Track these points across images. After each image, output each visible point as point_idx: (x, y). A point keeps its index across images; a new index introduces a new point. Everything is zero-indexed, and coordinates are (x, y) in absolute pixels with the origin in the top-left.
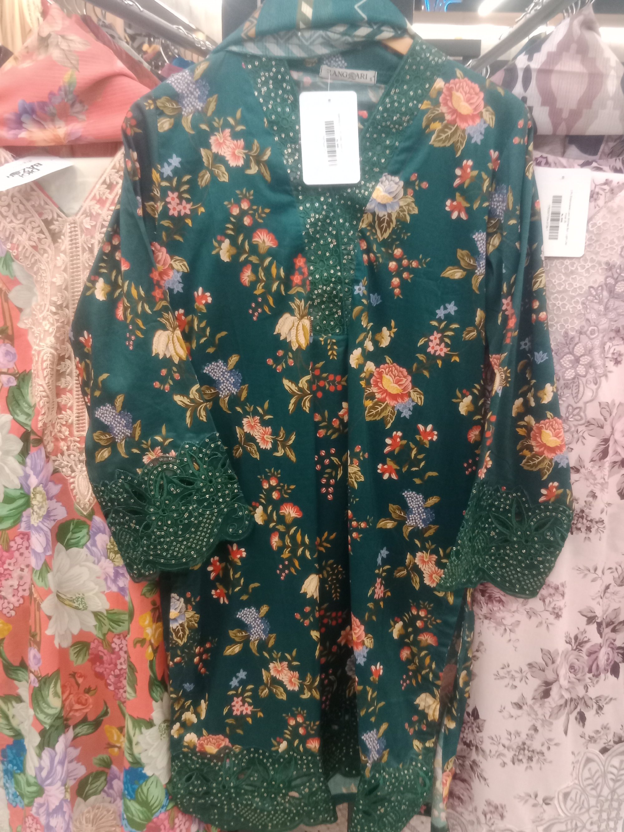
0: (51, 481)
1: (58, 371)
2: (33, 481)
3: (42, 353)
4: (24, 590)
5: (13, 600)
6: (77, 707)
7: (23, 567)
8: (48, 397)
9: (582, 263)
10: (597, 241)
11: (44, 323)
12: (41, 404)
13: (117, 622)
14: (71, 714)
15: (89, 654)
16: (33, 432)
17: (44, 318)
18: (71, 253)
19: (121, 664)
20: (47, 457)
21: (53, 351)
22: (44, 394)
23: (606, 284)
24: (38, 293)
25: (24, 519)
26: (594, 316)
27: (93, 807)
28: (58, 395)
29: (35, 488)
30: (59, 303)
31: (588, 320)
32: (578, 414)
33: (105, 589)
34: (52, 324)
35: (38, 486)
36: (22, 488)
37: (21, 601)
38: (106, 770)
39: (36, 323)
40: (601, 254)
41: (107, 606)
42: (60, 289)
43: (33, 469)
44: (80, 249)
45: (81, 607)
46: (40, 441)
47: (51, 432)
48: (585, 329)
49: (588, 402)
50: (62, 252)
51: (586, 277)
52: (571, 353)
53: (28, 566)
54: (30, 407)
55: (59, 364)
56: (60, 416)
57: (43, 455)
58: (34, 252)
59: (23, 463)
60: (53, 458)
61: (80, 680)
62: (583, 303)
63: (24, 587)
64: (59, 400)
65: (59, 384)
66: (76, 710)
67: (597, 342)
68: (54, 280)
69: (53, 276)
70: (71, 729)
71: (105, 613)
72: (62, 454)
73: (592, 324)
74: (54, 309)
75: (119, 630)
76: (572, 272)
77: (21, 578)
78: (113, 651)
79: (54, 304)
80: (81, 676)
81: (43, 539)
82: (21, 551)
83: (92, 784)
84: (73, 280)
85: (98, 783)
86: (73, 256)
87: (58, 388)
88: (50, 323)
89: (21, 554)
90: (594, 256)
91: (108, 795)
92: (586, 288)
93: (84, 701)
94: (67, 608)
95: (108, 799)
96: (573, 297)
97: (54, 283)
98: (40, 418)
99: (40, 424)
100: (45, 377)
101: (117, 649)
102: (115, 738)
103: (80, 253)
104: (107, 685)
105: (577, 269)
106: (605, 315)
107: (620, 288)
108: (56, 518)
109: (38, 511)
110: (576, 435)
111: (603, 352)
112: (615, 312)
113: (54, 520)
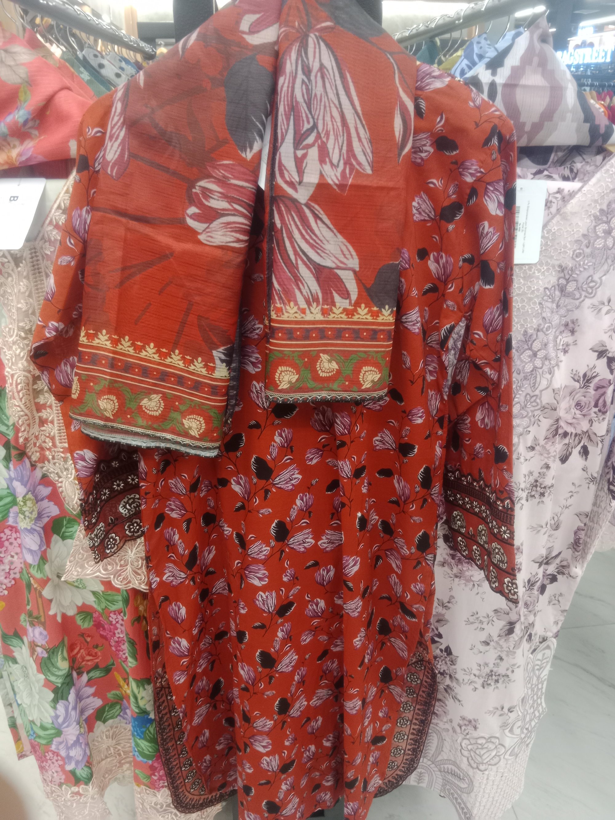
0: (40, 485)
1: (34, 390)
3: (16, 376)
6: (88, 658)
8: (26, 415)
9: (539, 267)
10: (552, 246)
11: (14, 348)
12: (21, 423)
13: (111, 602)
15: (93, 621)
17: (14, 343)
18: (35, 278)
20: (33, 466)
21: (26, 374)
22: (22, 413)
23: (558, 285)
26: (549, 314)
28: (38, 411)
29: (24, 497)
31: (544, 318)
32: (535, 401)
35: (26, 494)
39: (7, 345)
40: (555, 258)
42: (26, 314)
45: (81, 586)
47: (35, 444)
48: (542, 327)
49: (543, 390)
50: (24, 278)
51: (542, 280)
56: (43, 429)
57: (28, 465)
60: (39, 465)
61: (88, 639)
62: (540, 304)
64: (40, 414)
65: (37, 401)
67: (551, 337)
68: (20, 305)
69: (19, 302)
71: (101, 593)
72: (49, 461)
73: (547, 321)
74: (23, 334)
76: (530, 276)
78: (111, 622)
79: (22, 329)
81: (36, 538)
85: (114, 711)
86: (37, 282)
87: (37, 405)
88: (20, 347)
90: (549, 260)
91: (124, 718)
92: (542, 290)
93: (94, 654)
94: (70, 586)
95: (125, 721)
96: (531, 299)
97: (20, 309)
98: (20, 435)
100: (21, 398)
103: (44, 278)
105: (534, 273)
106: (557, 312)
107: (571, 287)
108: (49, 514)
109: (30, 515)
110: (533, 419)
111: (556, 345)
112: (565, 309)
113: (48, 517)
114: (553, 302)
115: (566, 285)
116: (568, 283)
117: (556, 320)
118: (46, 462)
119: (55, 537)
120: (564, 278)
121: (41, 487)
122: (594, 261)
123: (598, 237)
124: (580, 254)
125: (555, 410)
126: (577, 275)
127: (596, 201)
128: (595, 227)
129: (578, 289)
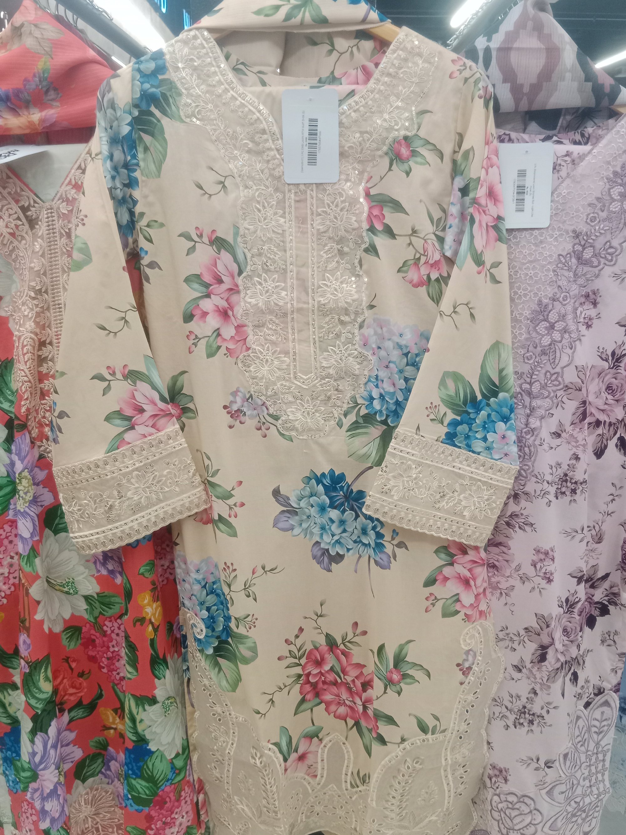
0: (36, 467)
1: (39, 356)
2: (19, 466)
3: (22, 338)
4: (15, 578)
5: (5, 588)
6: (71, 691)
7: (12, 554)
8: (30, 381)
9: (551, 232)
10: (563, 210)
11: (23, 308)
12: (24, 390)
13: (109, 605)
14: (66, 697)
15: (81, 639)
16: (17, 417)
17: (23, 304)
18: (49, 238)
19: (113, 646)
20: (32, 443)
21: (33, 336)
22: (26, 379)
23: (574, 252)
24: (17, 280)
25: (12, 507)
26: (565, 284)
27: (91, 789)
28: (41, 381)
29: (20, 473)
30: (37, 288)
31: (559, 286)
32: (556, 379)
33: (94, 572)
34: (32, 309)
35: (23, 471)
36: (8, 475)
37: (13, 589)
38: (103, 752)
39: (16, 309)
40: (567, 223)
41: (97, 589)
42: (38, 274)
43: (18, 454)
44: (57, 234)
45: (71, 591)
46: (24, 427)
47: (35, 418)
48: (558, 296)
49: (565, 367)
50: (39, 237)
51: (555, 246)
52: (546, 320)
53: (17, 553)
54: (13, 393)
55: (40, 349)
56: (43, 402)
57: (28, 440)
58: (12, 239)
59: (9, 451)
60: (38, 443)
61: (74, 665)
62: (554, 271)
63: (15, 575)
64: (42, 385)
65: (41, 369)
66: (71, 695)
67: (569, 308)
68: (32, 265)
69: (31, 263)
70: (66, 713)
71: (96, 596)
72: (47, 439)
73: (564, 290)
74: (33, 294)
75: (110, 613)
76: (541, 242)
77: (11, 565)
78: (105, 634)
79: (33, 289)
80: (74, 661)
81: (30, 525)
82: (10, 538)
83: (89, 766)
84: (51, 266)
85: (95, 765)
86: (51, 242)
87: (40, 373)
88: (29, 308)
89: (11, 542)
90: (561, 225)
91: (106, 776)
92: (555, 256)
93: (78, 686)
94: (58, 593)
95: (106, 780)
96: (543, 266)
97: (32, 268)
98: (23, 403)
99: (23, 410)
100: (26, 362)
101: (109, 632)
102: (111, 720)
103: (58, 239)
104: (101, 668)
105: (546, 238)
106: (575, 281)
107: (588, 254)
108: (43, 503)
109: (24, 496)
110: (555, 401)
111: (576, 317)
112: (584, 278)
113: (42, 506)
114: (569, 270)
115: (582, 252)
116: (584, 249)
117: (575, 290)
118: (44, 441)
119: (47, 531)
120: (580, 245)
121: (37, 470)
122: (611, 225)
123: (613, 200)
124: (595, 217)
125: (580, 390)
126: (593, 240)
127: (608, 163)
128: (609, 189)
129: (595, 255)
